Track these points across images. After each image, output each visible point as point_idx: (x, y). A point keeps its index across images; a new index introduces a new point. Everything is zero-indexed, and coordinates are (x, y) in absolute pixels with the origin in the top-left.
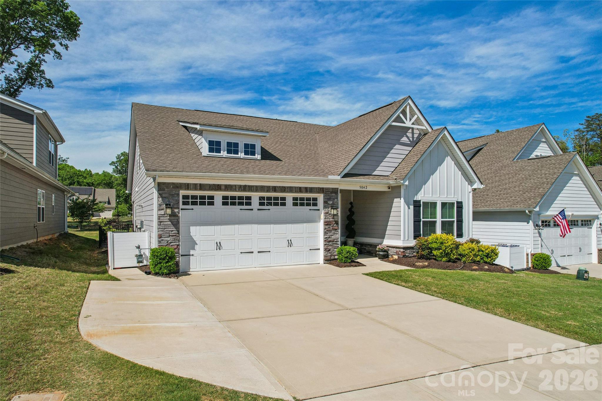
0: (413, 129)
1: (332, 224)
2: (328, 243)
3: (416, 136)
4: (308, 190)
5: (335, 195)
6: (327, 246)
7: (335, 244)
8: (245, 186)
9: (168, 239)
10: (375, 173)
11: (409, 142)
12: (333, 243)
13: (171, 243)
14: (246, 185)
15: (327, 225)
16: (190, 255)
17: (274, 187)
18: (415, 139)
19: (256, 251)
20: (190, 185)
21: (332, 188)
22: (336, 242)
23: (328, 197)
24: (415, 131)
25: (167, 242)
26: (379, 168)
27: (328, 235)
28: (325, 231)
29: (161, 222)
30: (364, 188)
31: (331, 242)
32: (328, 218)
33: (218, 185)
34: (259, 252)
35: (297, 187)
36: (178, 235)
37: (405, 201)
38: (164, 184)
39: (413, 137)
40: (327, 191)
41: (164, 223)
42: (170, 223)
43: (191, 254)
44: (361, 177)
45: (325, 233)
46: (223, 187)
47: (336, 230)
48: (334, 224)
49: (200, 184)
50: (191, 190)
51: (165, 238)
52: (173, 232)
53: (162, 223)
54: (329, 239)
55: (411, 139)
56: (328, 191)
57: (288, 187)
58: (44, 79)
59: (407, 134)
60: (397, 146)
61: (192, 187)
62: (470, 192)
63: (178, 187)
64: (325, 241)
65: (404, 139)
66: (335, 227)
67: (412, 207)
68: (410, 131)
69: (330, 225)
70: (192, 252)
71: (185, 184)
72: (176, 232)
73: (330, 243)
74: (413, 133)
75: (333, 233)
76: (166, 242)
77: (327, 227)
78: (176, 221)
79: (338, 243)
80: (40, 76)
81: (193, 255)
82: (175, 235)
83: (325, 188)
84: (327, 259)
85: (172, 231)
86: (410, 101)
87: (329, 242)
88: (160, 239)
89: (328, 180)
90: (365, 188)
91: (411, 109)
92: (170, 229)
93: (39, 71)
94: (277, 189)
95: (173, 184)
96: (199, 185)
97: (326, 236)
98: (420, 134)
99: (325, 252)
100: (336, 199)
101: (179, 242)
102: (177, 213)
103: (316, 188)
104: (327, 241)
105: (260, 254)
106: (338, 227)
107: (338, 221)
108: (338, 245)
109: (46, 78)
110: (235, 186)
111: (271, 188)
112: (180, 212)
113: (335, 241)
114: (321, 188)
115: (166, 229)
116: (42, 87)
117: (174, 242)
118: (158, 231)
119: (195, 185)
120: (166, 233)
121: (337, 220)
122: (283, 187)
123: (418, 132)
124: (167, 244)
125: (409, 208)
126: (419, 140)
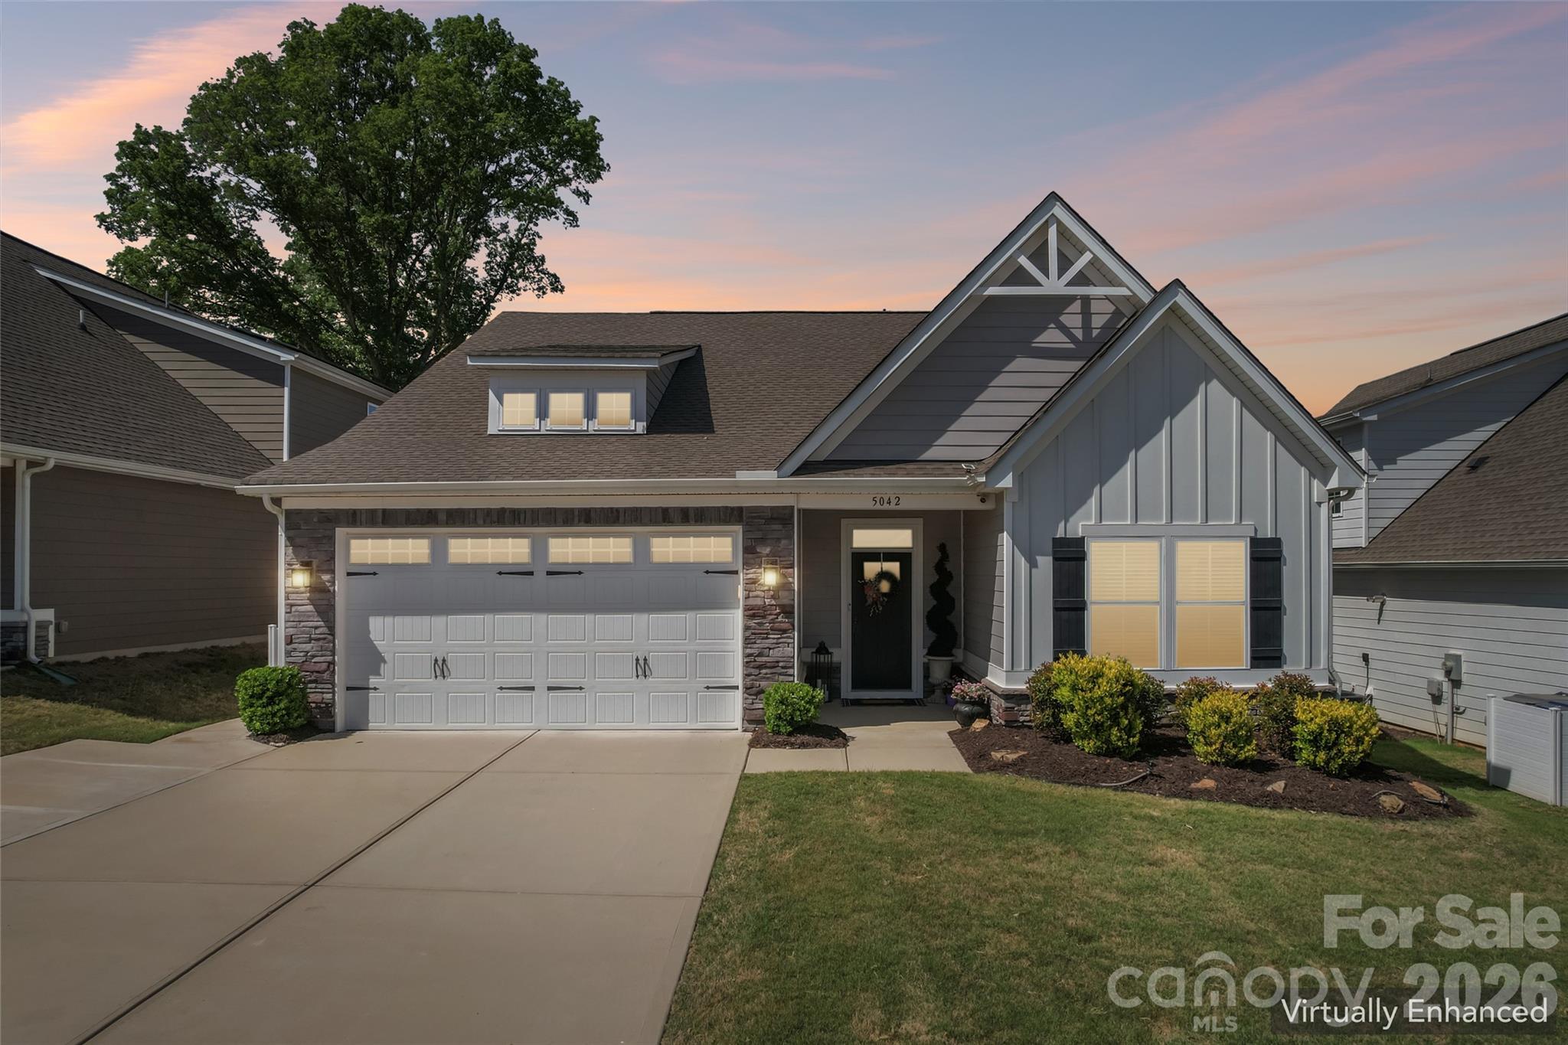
0: (1086, 300)
1: (770, 614)
2: (756, 672)
3: (1098, 322)
4: (692, 514)
5: (780, 527)
6: (753, 680)
7: (780, 674)
8: (503, 511)
9: (308, 647)
10: (930, 454)
11: (1072, 346)
12: (773, 670)
13: (314, 656)
14: (503, 508)
15: (753, 616)
16: (368, 689)
17: (585, 509)
18: (1095, 333)
19: (541, 684)
20: (358, 513)
21: (772, 508)
22: (783, 667)
23: (759, 535)
24: (1095, 306)
25: (306, 655)
26: (947, 438)
27: (757, 646)
28: (748, 633)
29: (292, 605)
30: (889, 503)
31: (766, 668)
32: (757, 597)
33: (430, 511)
34: (550, 689)
35: (656, 509)
36: (330, 637)
37: (1015, 542)
38: (299, 512)
39: (1087, 326)
40: (755, 517)
41: (299, 608)
42: (310, 608)
43: (371, 686)
44: (870, 470)
45: (747, 641)
46: (442, 517)
47: (784, 631)
48: (778, 615)
49: (384, 511)
50: (361, 525)
51: (301, 646)
52: (318, 631)
53: (294, 609)
54: (759, 659)
55: (1079, 334)
56: (759, 517)
57: (625, 510)
58: (545, 274)
59: (1063, 318)
60: (1020, 363)
61: (364, 519)
62: (1319, 504)
63: (329, 520)
64: (746, 664)
65: (1051, 337)
66: (781, 622)
67: (1045, 563)
68: (1076, 306)
69: (764, 617)
70: (373, 681)
71: (346, 511)
72: (325, 630)
73: (764, 671)
74: (1086, 314)
75: (775, 641)
76: (302, 654)
77: (752, 623)
78: (325, 602)
79: (790, 671)
80: (537, 270)
81: (375, 689)
82: (324, 639)
83: (748, 508)
84: (753, 718)
85: (316, 628)
86: (1058, 211)
87: (760, 667)
88: (289, 647)
89: (737, 485)
90: (894, 501)
91: (1063, 233)
92: (311, 624)
93: (533, 259)
94: (593, 515)
95: (320, 512)
96: (380, 514)
97: (749, 651)
98: (1117, 314)
99: (746, 695)
100: (785, 538)
101: (333, 655)
102: (328, 584)
103: (719, 508)
104: (754, 664)
105: (552, 694)
106: (793, 626)
107: (793, 606)
108: (791, 679)
109: (548, 273)
110: (475, 510)
111: (576, 513)
112: (336, 582)
113: (781, 664)
114: (733, 509)
115: (302, 624)
116: (544, 293)
117: (322, 656)
118: (286, 628)
119: (372, 512)
120: (303, 633)
121: (786, 601)
122: (612, 508)
123: (1112, 308)
124: (304, 659)
125: (1033, 564)
126: (1114, 334)
